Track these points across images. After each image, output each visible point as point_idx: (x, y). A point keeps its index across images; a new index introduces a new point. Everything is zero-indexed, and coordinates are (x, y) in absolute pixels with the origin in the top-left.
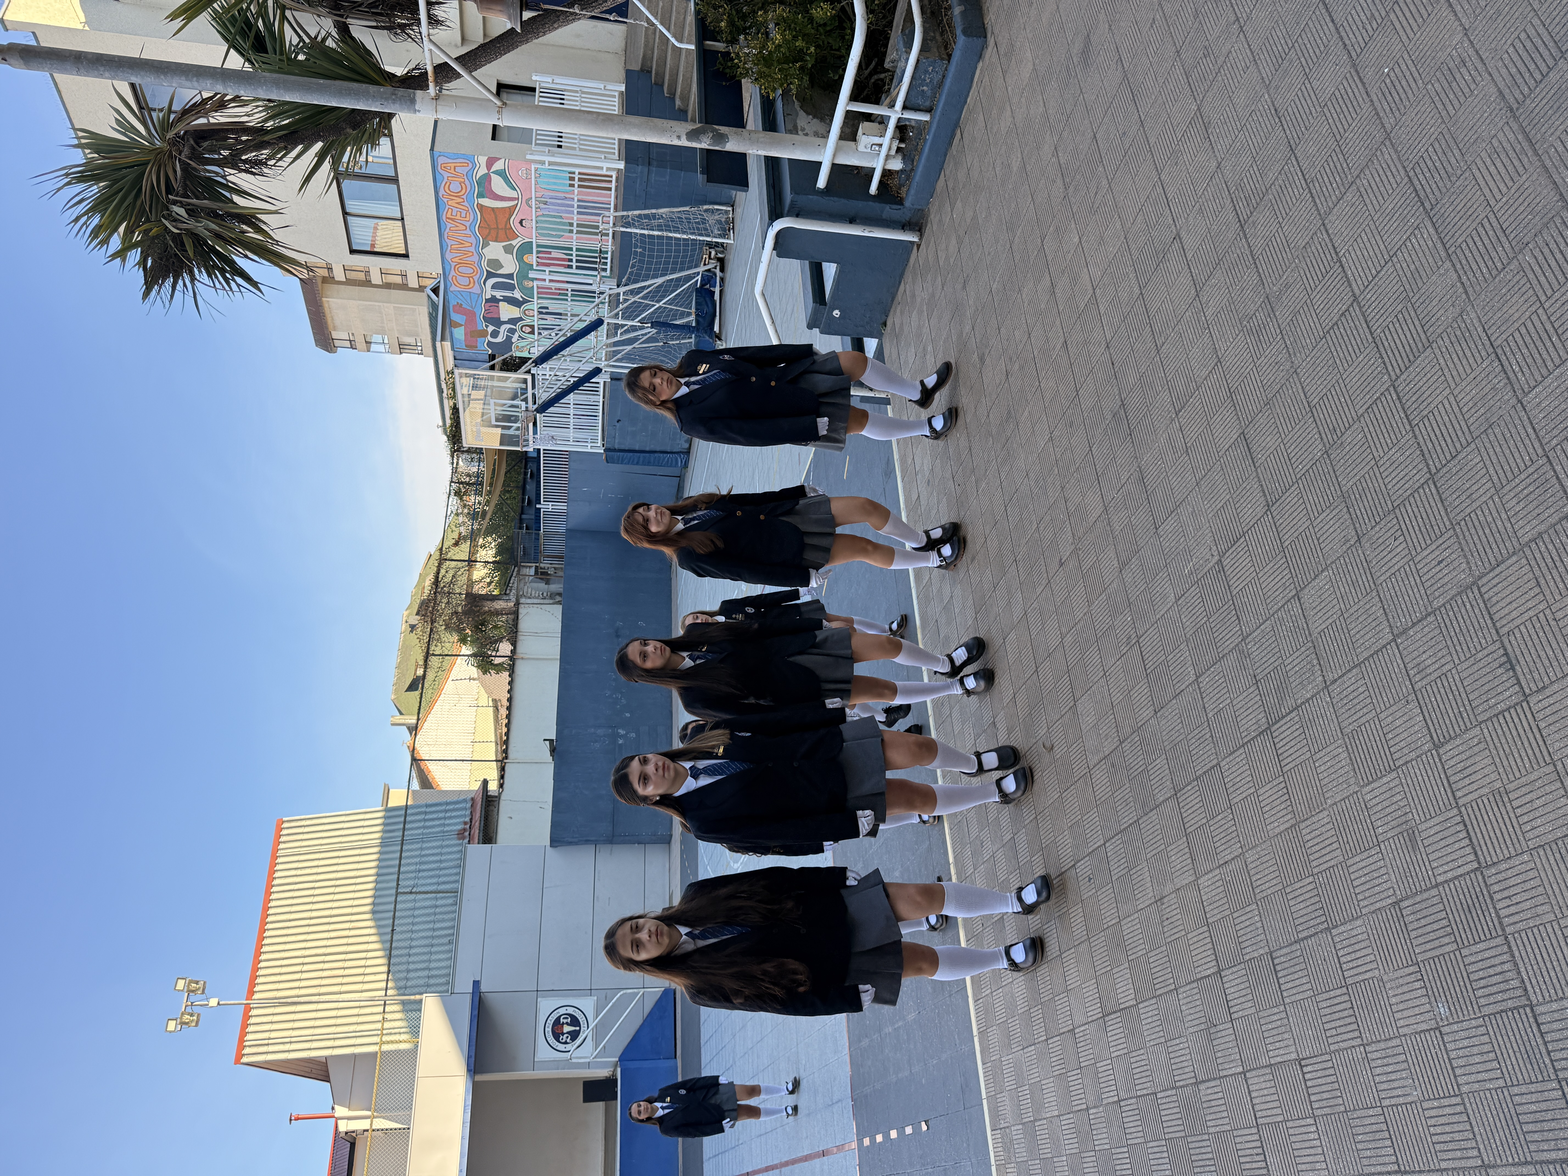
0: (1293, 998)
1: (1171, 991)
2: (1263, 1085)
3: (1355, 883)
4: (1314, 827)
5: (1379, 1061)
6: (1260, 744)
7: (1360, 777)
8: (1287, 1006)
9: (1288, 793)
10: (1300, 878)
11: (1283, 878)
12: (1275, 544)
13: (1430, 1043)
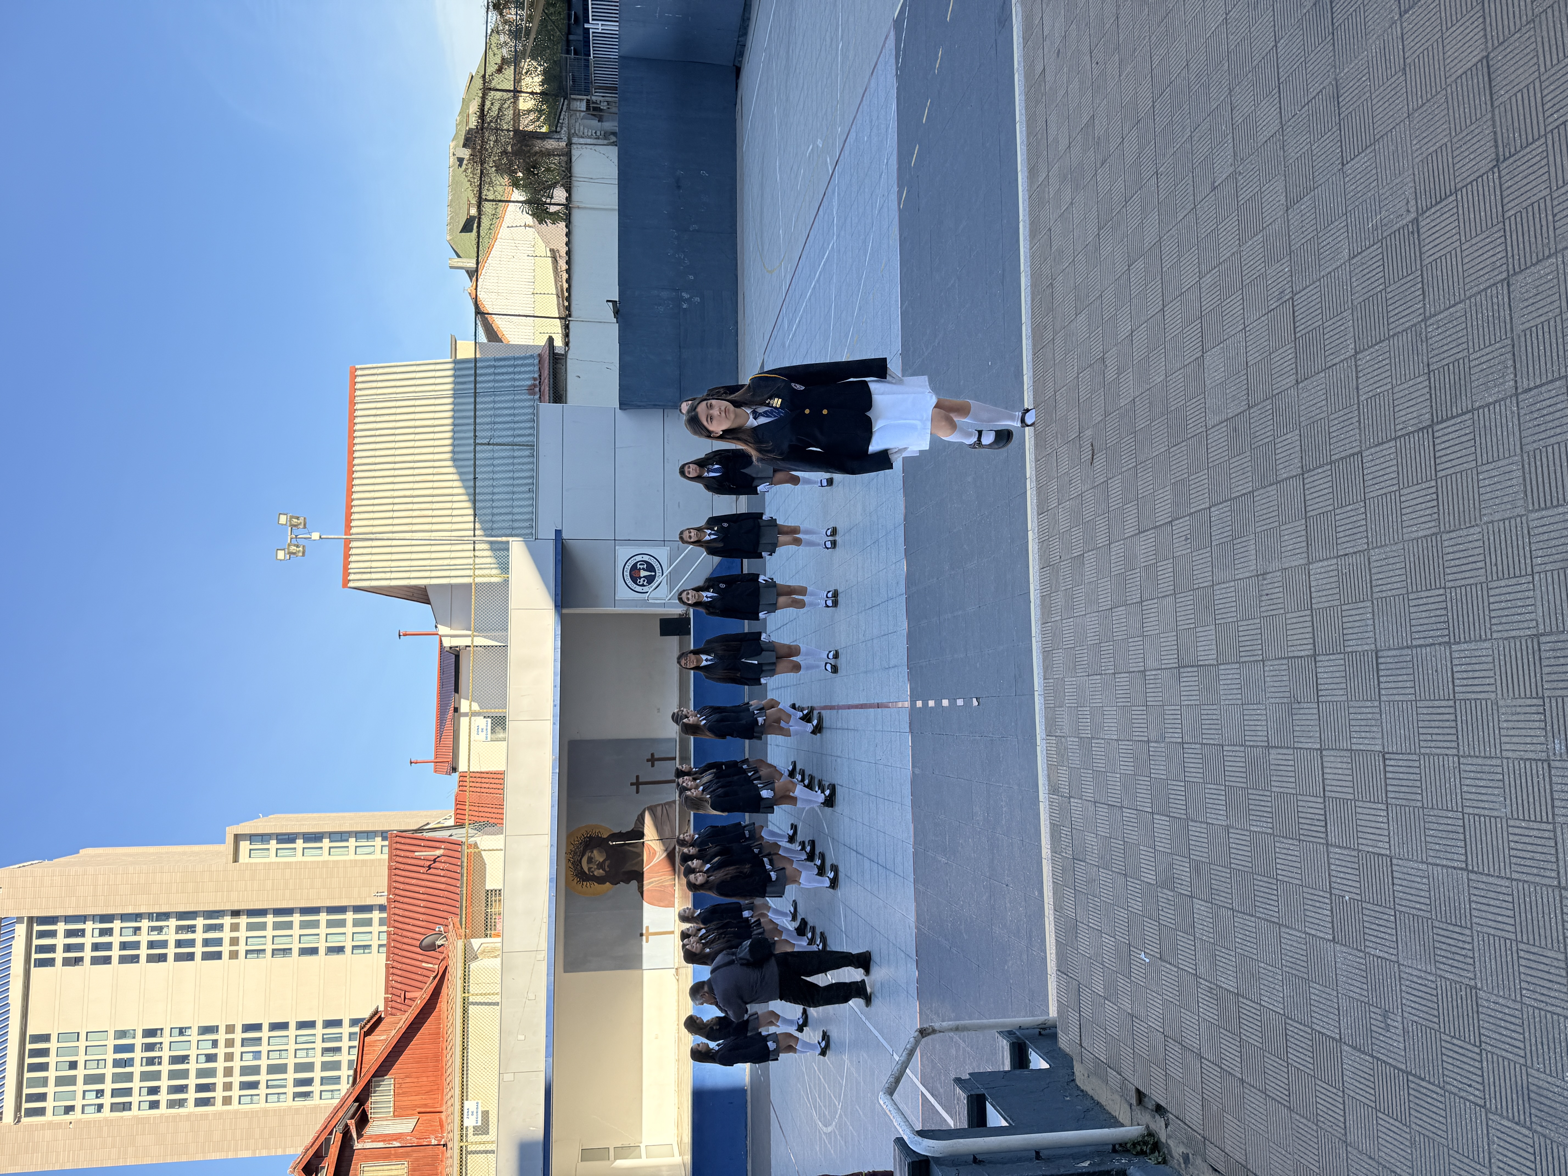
0: (1392, 698)
1: (1257, 661)
2: (1339, 765)
3: (1492, 607)
4: (1460, 540)
5: (1472, 775)
6: (1416, 441)
7: (1530, 501)
8: (1382, 704)
9: (1437, 499)
10: (1429, 588)
11: (1409, 584)
12: (1494, 210)
13: (1534, 772)
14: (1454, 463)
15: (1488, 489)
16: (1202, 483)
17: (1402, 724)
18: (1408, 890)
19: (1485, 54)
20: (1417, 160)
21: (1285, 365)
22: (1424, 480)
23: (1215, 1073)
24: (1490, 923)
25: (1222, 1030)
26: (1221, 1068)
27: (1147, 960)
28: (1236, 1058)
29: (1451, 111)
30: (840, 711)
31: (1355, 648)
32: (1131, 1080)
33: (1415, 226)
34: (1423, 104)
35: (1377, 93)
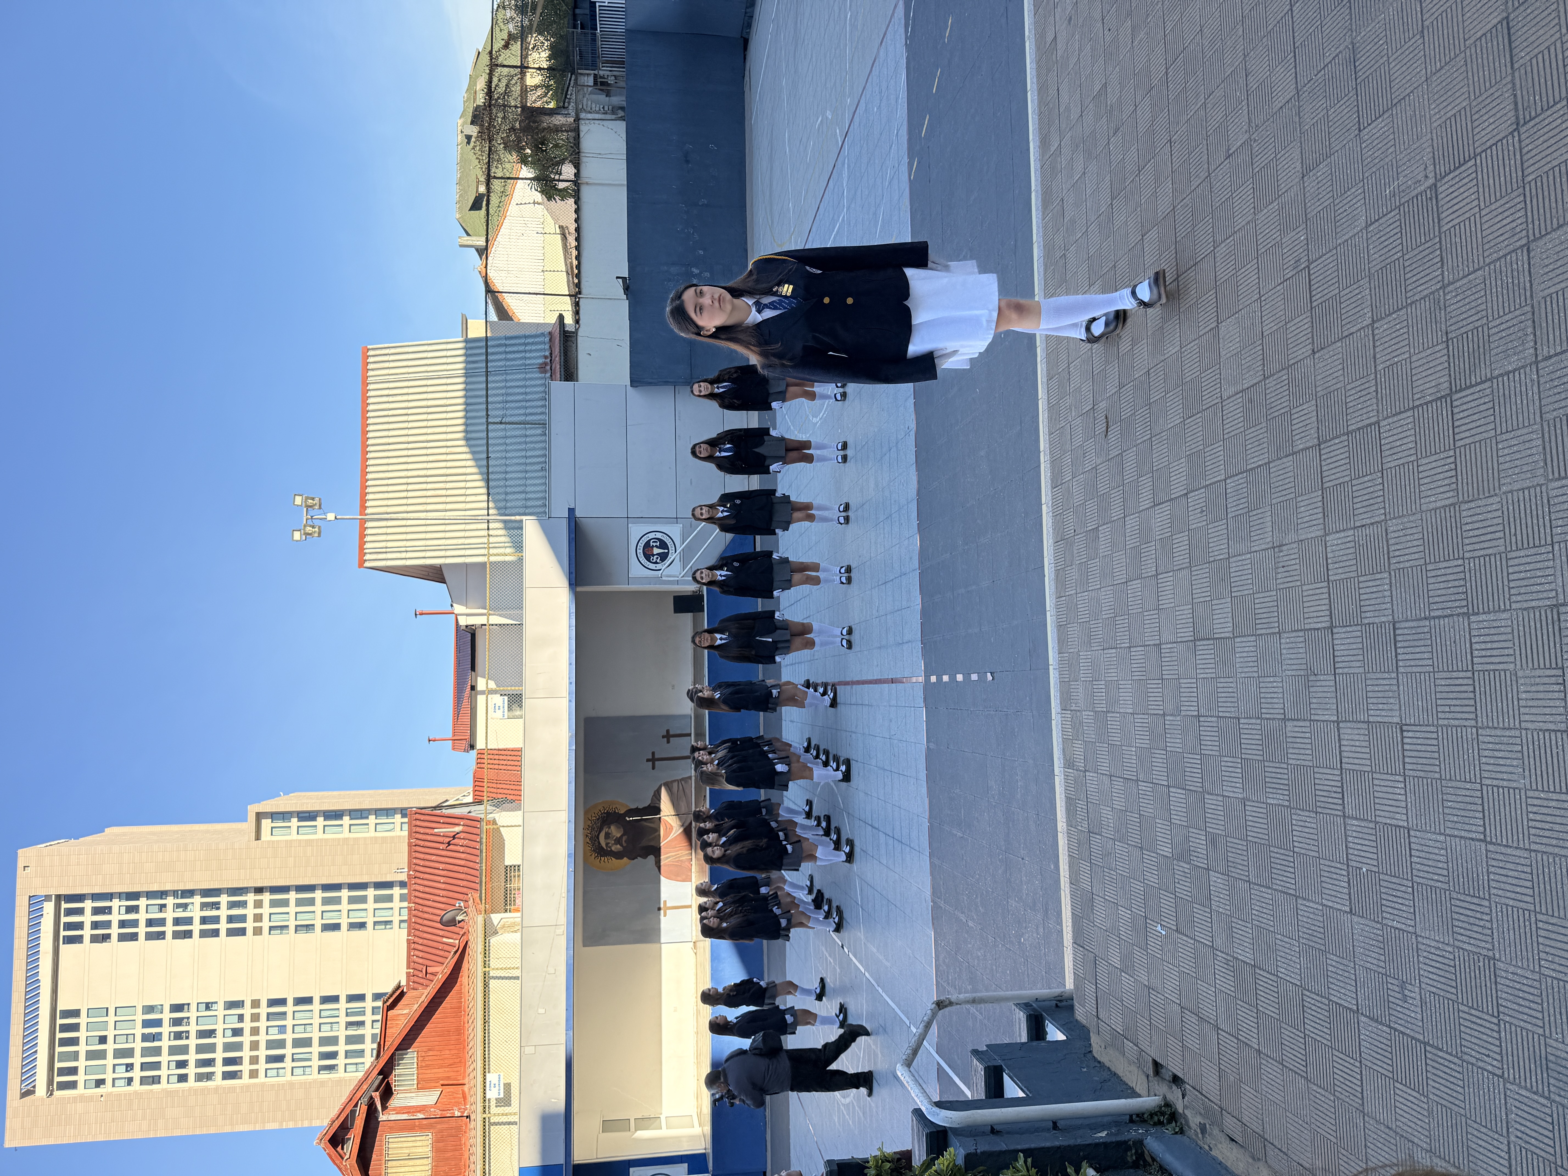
0: (1409, 669)
1: (1273, 633)
2: (1357, 737)
3: (1511, 577)
4: (1478, 511)
5: (1491, 746)
6: (1435, 411)
7: (1550, 470)
8: (1400, 675)
9: (1456, 469)
10: (1447, 558)
11: (1427, 554)
12: (1514, 175)
13: (1553, 742)
14: (1473, 432)
15: (1508, 459)
16: (1217, 455)
17: (1420, 696)
18: (1425, 862)
19: (1505, 15)
20: (1435, 125)
21: (1302, 334)
22: (1442, 449)
23: (1232, 1044)
24: (1509, 894)
25: (1238, 1002)
26: (1238, 1039)
27: (1164, 933)
28: (1253, 1029)
29: (1470, 74)
30: (854, 686)
31: (1371, 620)
32: (1149, 1052)
33: (1433, 192)
34: (1442, 68)
35: (1394, 56)
